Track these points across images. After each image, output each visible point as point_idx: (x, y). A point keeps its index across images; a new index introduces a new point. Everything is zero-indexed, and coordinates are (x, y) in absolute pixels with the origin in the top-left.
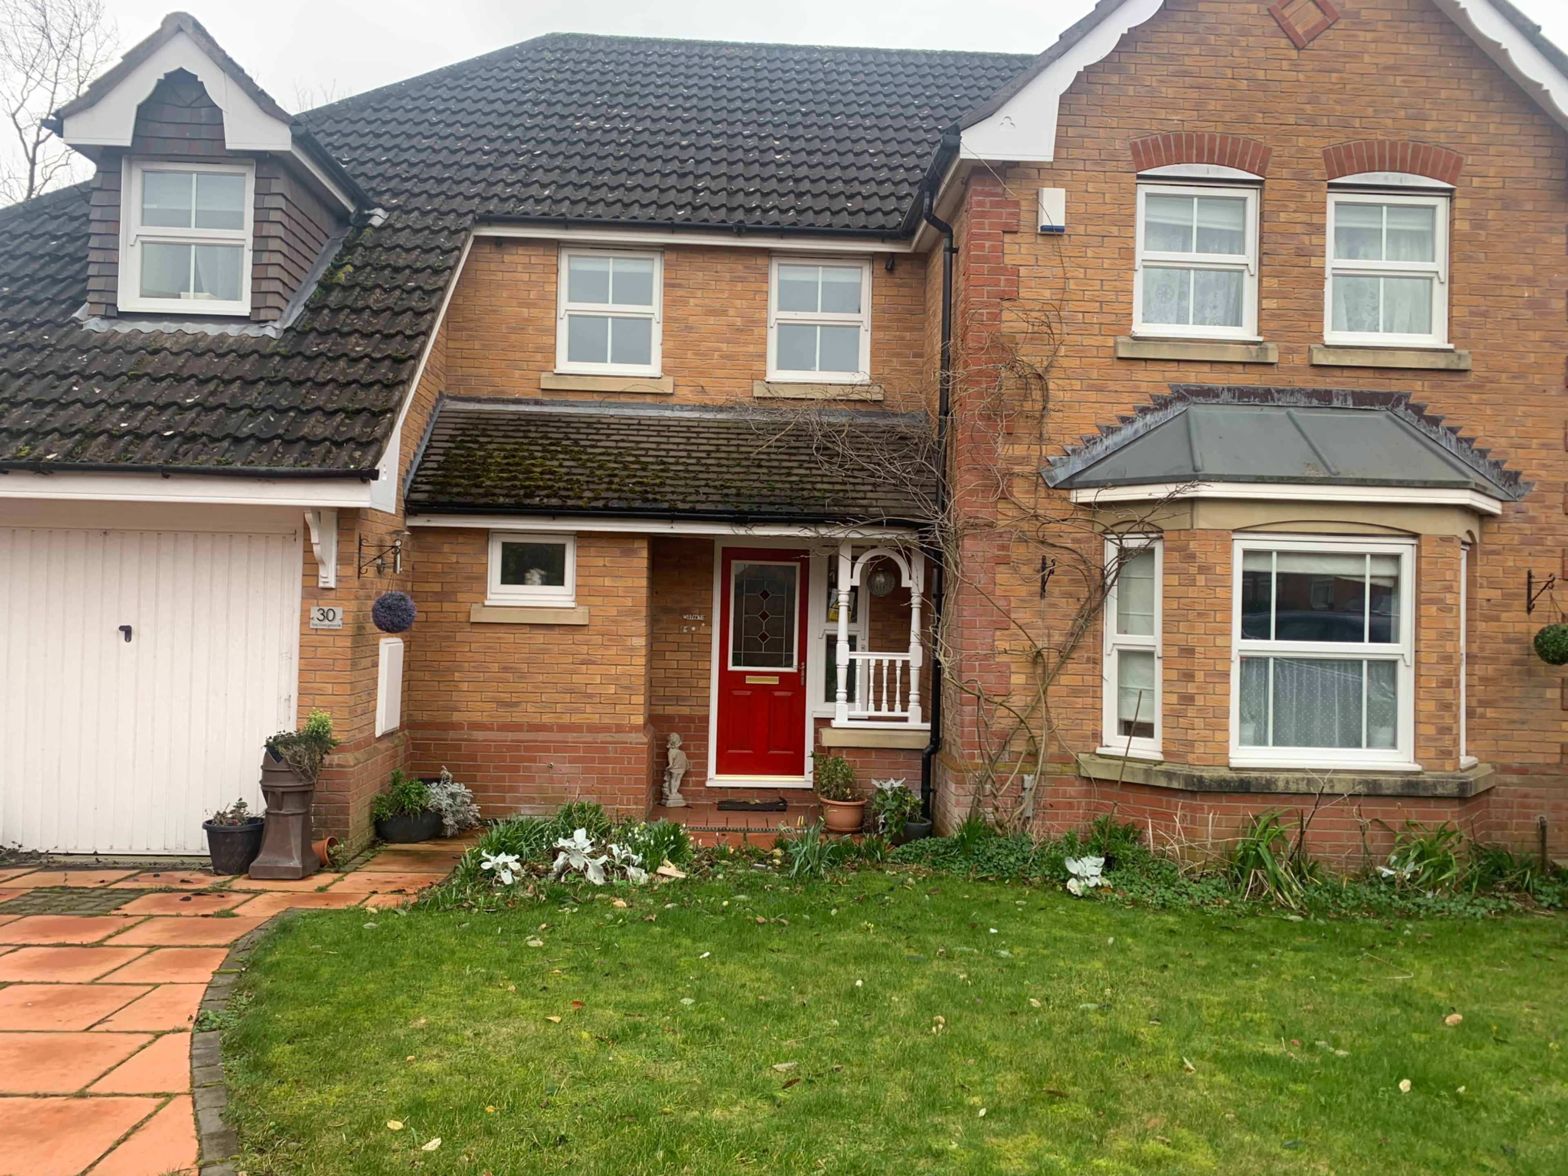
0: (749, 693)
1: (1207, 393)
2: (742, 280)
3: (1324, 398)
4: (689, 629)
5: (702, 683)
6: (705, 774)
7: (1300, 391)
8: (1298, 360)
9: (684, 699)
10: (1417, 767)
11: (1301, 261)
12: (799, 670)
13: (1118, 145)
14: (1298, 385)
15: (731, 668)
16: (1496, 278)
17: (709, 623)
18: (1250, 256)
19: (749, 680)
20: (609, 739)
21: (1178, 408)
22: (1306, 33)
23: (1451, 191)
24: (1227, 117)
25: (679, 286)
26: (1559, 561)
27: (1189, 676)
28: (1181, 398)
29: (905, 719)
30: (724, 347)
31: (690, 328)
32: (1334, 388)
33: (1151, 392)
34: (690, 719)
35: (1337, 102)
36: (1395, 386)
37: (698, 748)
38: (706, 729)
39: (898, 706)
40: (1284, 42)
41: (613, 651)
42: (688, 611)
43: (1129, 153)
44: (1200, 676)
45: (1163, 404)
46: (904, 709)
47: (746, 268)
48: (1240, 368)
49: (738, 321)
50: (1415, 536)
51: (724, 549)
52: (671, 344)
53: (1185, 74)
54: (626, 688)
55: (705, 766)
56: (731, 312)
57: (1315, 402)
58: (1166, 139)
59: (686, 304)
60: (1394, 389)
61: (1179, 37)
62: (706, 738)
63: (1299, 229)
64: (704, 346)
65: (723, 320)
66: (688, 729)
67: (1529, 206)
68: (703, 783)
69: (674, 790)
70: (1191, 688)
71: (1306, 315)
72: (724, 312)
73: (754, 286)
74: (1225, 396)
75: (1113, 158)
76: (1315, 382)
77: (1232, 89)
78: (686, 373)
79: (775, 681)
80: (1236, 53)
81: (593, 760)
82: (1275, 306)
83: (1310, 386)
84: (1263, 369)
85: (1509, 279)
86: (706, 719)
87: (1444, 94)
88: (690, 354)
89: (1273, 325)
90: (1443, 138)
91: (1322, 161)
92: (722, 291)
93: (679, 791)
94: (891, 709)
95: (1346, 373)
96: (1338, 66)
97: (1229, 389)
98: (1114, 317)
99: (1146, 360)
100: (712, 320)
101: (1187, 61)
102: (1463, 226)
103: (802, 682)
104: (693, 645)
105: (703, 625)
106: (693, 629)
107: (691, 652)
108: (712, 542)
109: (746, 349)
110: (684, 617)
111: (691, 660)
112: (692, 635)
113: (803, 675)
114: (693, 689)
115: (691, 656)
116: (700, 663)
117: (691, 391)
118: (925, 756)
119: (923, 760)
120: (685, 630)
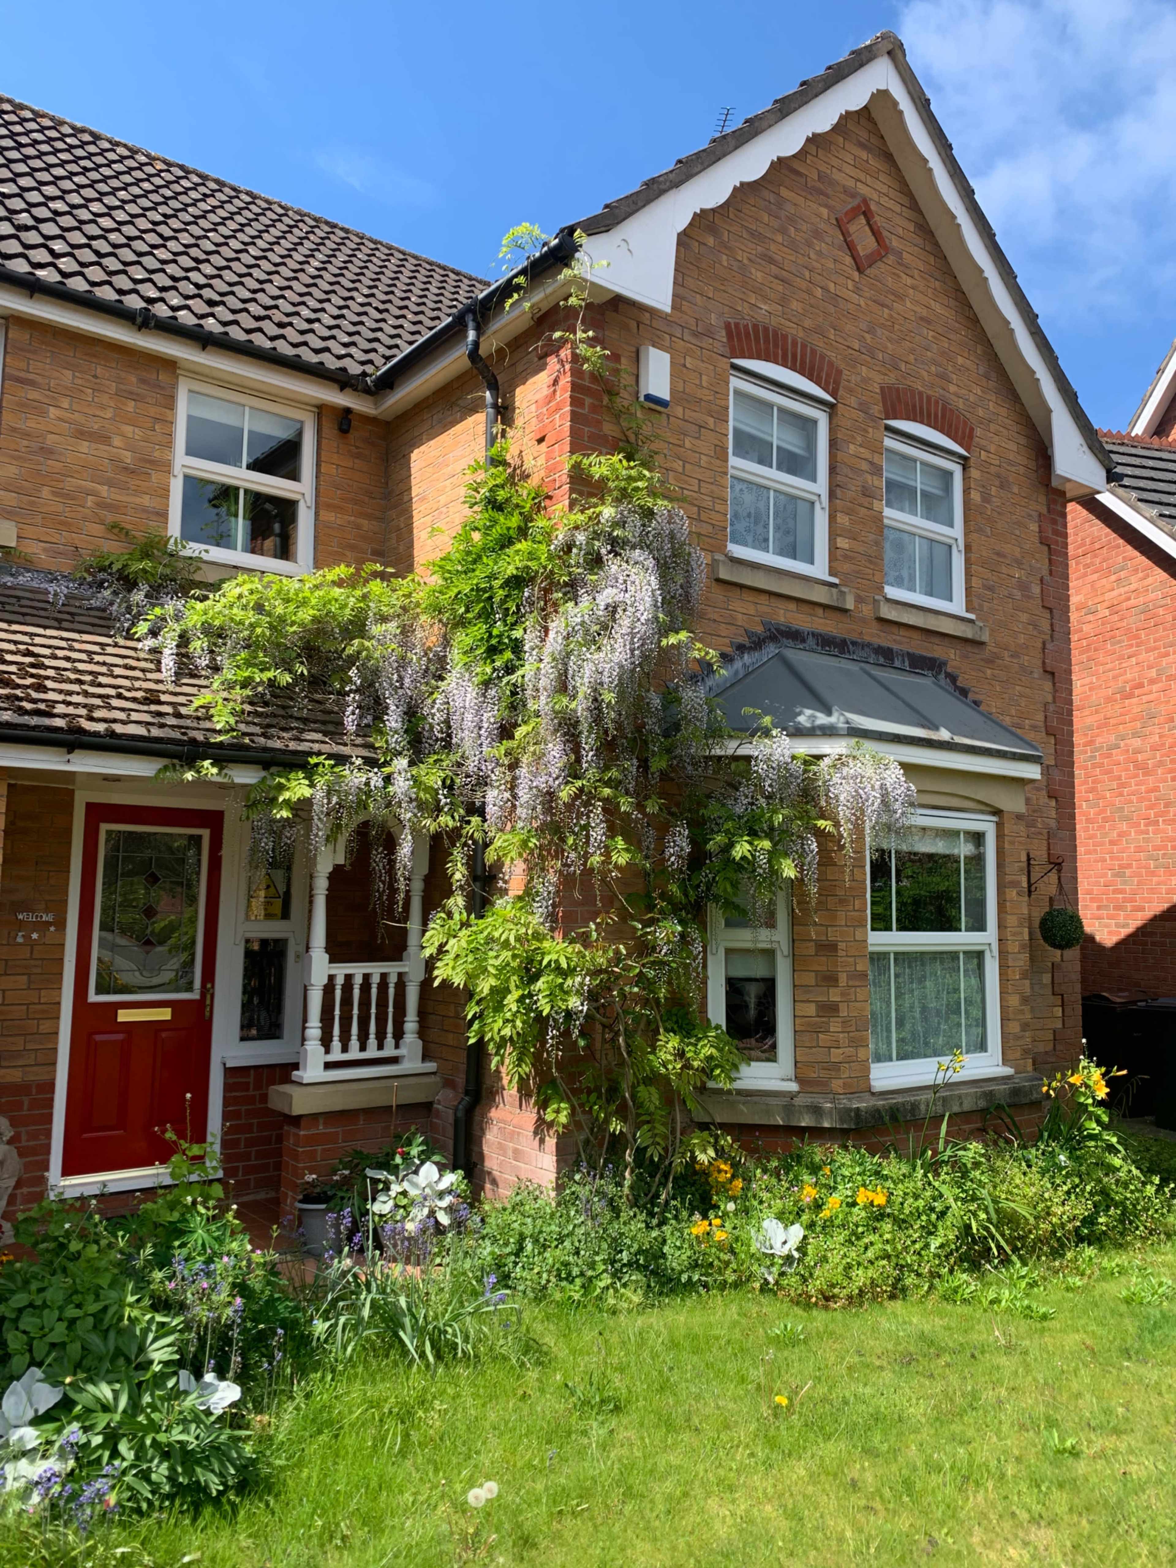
0: (120, 1037)
1: (795, 636)
2: (136, 398)
3: (887, 655)
4: (27, 937)
5: (45, 1027)
6: (44, 1179)
7: (869, 645)
8: (867, 610)
9: (14, 1055)
10: (1008, 1071)
11: (865, 501)
12: (203, 995)
13: (713, 319)
14: (867, 639)
15: (93, 997)
16: (998, 554)
17: (61, 924)
18: (821, 486)
19: (124, 1016)
21: (771, 650)
22: (867, 256)
23: (965, 459)
24: (807, 323)
25: (32, 383)
26: (1045, 843)
27: (830, 980)
28: (773, 638)
30: (104, 490)
31: (47, 452)
32: (895, 647)
33: (747, 626)
34: (22, 1089)
35: (889, 340)
36: (937, 651)
37: (35, 1136)
38: (49, 1103)
39: (389, 1040)
40: (848, 260)
42: (27, 907)
43: (724, 333)
44: (843, 979)
45: (757, 644)
46: (396, 1045)
47: (143, 381)
48: (820, 611)
49: (128, 457)
50: (997, 812)
51: (90, 806)
53: (771, 261)
55: (45, 1164)
56: (117, 441)
57: (882, 660)
58: (755, 326)
59: (43, 414)
60: (936, 655)
61: (766, 218)
63: (865, 466)
64: (71, 483)
65: (103, 449)
66: (21, 1106)
67: (1015, 489)
68: (41, 1194)
70: (834, 996)
71: (871, 562)
72: (104, 439)
73: (153, 411)
74: (811, 642)
75: (709, 333)
76: (879, 636)
77: (809, 292)
78: (38, 520)
79: (165, 1014)
80: (812, 256)
82: (846, 546)
83: (877, 641)
84: (838, 615)
85: (1004, 556)
86: (51, 1086)
87: (960, 360)
88: (46, 492)
89: (846, 567)
90: (961, 404)
91: (879, 397)
92: (103, 407)
94: (379, 1046)
95: (903, 632)
96: (888, 302)
97: (813, 634)
98: (710, 529)
99: (742, 587)
100: (84, 446)
101: (773, 247)
102: (975, 496)
103: (207, 1014)
104: (32, 962)
105: (52, 929)
106: (35, 936)
107: (29, 975)
108: (72, 792)
109: (138, 500)
110: (20, 917)
111: (29, 988)
112: (32, 946)
113: (208, 1002)
114: (29, 1038)
115: (30, 982)
116: (43, 993)
117: (45, 550)
118: (460, 1114)
119: (456, 1120)
120: (20, 940)
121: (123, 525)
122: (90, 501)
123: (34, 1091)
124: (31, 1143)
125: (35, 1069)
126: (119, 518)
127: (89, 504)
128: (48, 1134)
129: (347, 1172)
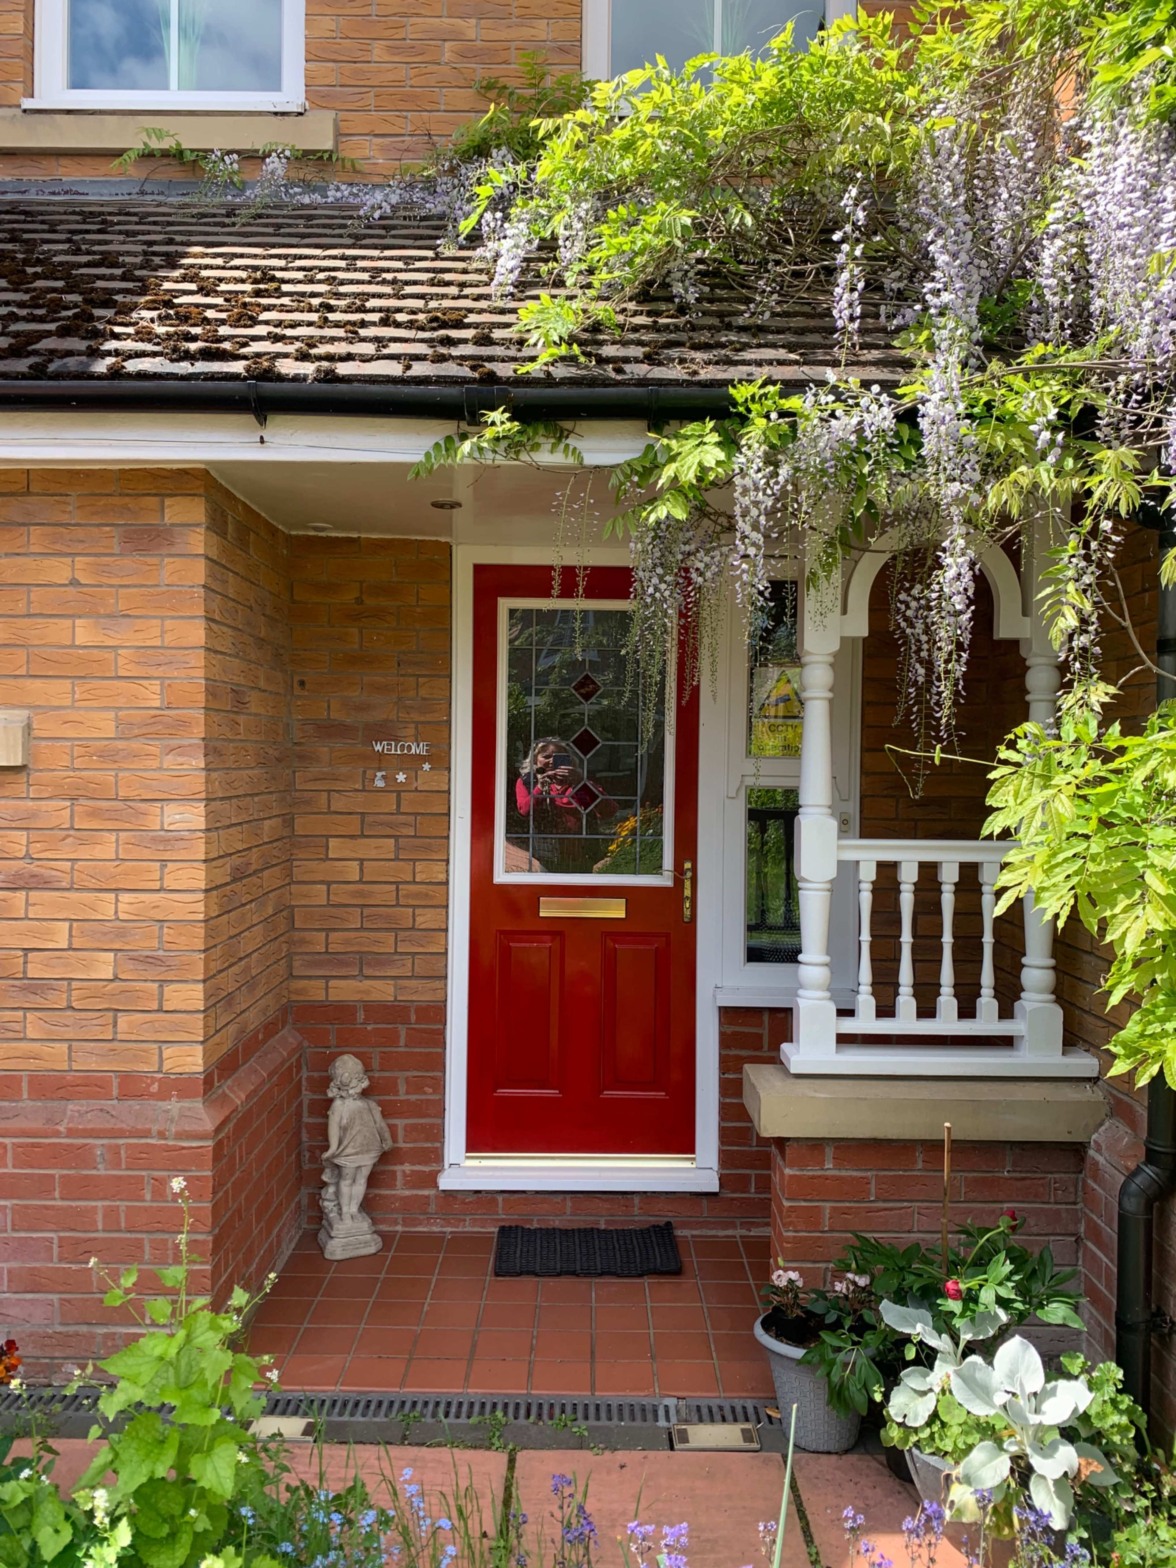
0: (548, 943)
4: (390, 779)
5: (425, 918)
6: (437, 1156)
9: (380, 960)
12: (678, 881)
15: (501, 877)
17: (443, 760)
19: (549, 909)
20: (93, 1122)
29: (1006, 1042)
30: (470, 28)
34: (395, 1013)
37: (415, 1086)
38: (439, 1038)
39: (987, 1002)
41: (106, 847)
42: (387, 733)
46: (1006, 1013)
51: (479, 569)
52: (328, 24)
54: (150, 961)
55: (437, 1134)
62: (439, 1063)
64: (417, 27)
66: (392, 1038)
68: (431, 1180)
69: (351, 1207)
78: (370, 99)
79: (616, 910)
81: (44, 1187)
86: (437, 1012)
88: (378, 51)
93: (367, 1205)
94: (967, 1011)
103: (687, 913)
104: (402, 818)
105: (427, 766)
106: (401, 777)
107: (396, 838)
108: (447, 550)
109: (526, 33)
110: (378, 748)
111: (397, 859)
112: (399, 793)
113: (687, 893)
114: (402, 935)
115: (398, 848)
116: (419, 866)
117: (383, 149)
118: (1132, 1205)
119: (1123, 1219)
120: (380, 783)
121: (503, 81)
122: (448, 51)
123: (413, 1018)
124: (413, 1097)
125: (413, 983)
126: (497, 70)
127: (447, 56)
128: (439, 1085)
129: (862, 1281)
